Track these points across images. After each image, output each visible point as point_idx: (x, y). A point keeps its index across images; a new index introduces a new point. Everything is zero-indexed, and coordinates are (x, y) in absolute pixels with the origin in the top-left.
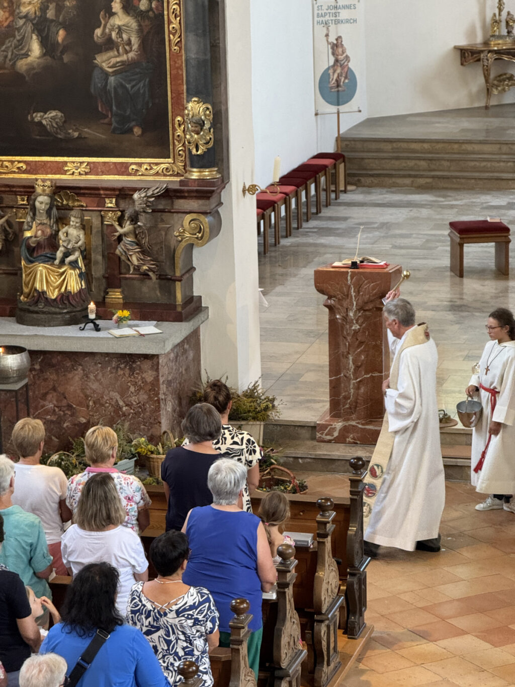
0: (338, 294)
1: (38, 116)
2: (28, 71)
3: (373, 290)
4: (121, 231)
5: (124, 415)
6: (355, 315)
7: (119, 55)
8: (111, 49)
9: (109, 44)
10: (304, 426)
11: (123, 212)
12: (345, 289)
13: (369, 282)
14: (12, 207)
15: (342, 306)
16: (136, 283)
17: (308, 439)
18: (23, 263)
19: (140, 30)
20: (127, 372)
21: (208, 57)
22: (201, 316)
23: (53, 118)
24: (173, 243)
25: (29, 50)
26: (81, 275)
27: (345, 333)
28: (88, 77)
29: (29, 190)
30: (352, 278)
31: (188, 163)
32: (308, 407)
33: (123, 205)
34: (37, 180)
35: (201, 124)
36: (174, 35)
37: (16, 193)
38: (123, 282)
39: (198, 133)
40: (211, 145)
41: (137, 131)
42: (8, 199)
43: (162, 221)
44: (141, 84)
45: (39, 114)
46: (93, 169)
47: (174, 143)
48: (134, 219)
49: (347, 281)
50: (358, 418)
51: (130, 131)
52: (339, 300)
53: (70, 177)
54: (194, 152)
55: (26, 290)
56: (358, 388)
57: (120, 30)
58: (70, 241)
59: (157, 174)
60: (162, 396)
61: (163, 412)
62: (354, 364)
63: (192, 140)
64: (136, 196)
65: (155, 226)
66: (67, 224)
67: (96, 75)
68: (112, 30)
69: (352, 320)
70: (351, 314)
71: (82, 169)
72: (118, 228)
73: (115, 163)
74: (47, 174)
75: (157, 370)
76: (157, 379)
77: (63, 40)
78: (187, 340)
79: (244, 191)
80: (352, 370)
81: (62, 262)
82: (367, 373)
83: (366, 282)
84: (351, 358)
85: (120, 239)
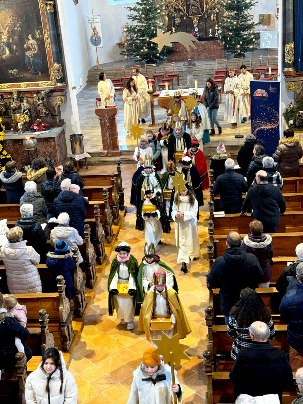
0: (102, 116)
1: (10, 71)
2: (6, 58)
3: (112, 114)
4: (39, 103)
5: (47, 155)
6: (108, 121)
7: (32, 52)
8: (30, 50)
9: (29, 49)
10: (96, 153)
11: (39, 97)
12: (104, 114)
13: (111, 112)
14: (6, 98)
15: (104, 119)
16: (45, 117)
17: (98, 156)
18: (12, 114)
19: (37, 44)
20: (46, 143)
21: (58, 50)
22: (64, 126)
23: (15, 72)
24: (54, 105)
25: (6, 52)
26: (29, 117)
27: (105, 126)
28: (24, 59)
29: (11, 93)
31: (56, 82)
32: (96, 148)
33: (38, 95)
34: (13, 90)
35: (58, 70)
36: (48, 45)
37: (7, 94)
38: (41, 117)
39: (58, 73)
40: (62, 76)
41: (40, 73)
42: (5, 96)
43: (51, 99)
44: (40, 60)
45: (11, 71)
46: (28, 86)
47: (51, 76)
48: (43, 99)
49: (105, 111)
50: (111, 149)
51: (38, 74)
53: (22, 88)
54: (57, 78)
55: (14, 122)
56: (110, 141)
57: (32, 45)
58: (25, 107)
59: (47, 85)
60: (57, 149)
61: (57, 153)
63: (57, 75)
64: (42, 92)
65: (49, 101)
66: (23, 102)
67: (26, 57)
68: (29, 44)
70: (106, 121)
71: (25, 86)
72: (38, 102)
73: (35, 83)
74: (15, 88)
75: (55, 141)
76: (55, 144)
77: (15, 48)
78: (61, 132)
79: (72, 88)
80: (108, 136)
81: (23, 113)
82: (112, 136)
84: (108, 133)
85: (39, 105)
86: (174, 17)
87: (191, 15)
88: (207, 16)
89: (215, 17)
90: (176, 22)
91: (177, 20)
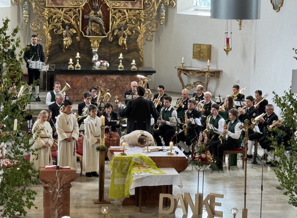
0: (51, 181)
3: (68, 179)
6: (59, 190)
12: (54, 179)
13: (66, 175)
15: (53, 187)
27: (54, 199)
30: (58, 174)
49: (56, 175)
52: (52, 184)
62: (58, 213)
69: (58, 193)
70: (57, 190)
80: (57, 216)
83: (64, 175)
84: (56, 211)
86: (61, 36)
87: (89, 35)
88: (112, 38)
89: (125, 42)
90: (64, 42)
91: (67, 41)
